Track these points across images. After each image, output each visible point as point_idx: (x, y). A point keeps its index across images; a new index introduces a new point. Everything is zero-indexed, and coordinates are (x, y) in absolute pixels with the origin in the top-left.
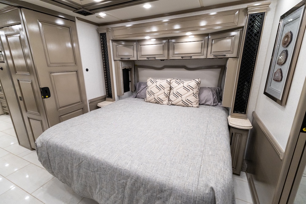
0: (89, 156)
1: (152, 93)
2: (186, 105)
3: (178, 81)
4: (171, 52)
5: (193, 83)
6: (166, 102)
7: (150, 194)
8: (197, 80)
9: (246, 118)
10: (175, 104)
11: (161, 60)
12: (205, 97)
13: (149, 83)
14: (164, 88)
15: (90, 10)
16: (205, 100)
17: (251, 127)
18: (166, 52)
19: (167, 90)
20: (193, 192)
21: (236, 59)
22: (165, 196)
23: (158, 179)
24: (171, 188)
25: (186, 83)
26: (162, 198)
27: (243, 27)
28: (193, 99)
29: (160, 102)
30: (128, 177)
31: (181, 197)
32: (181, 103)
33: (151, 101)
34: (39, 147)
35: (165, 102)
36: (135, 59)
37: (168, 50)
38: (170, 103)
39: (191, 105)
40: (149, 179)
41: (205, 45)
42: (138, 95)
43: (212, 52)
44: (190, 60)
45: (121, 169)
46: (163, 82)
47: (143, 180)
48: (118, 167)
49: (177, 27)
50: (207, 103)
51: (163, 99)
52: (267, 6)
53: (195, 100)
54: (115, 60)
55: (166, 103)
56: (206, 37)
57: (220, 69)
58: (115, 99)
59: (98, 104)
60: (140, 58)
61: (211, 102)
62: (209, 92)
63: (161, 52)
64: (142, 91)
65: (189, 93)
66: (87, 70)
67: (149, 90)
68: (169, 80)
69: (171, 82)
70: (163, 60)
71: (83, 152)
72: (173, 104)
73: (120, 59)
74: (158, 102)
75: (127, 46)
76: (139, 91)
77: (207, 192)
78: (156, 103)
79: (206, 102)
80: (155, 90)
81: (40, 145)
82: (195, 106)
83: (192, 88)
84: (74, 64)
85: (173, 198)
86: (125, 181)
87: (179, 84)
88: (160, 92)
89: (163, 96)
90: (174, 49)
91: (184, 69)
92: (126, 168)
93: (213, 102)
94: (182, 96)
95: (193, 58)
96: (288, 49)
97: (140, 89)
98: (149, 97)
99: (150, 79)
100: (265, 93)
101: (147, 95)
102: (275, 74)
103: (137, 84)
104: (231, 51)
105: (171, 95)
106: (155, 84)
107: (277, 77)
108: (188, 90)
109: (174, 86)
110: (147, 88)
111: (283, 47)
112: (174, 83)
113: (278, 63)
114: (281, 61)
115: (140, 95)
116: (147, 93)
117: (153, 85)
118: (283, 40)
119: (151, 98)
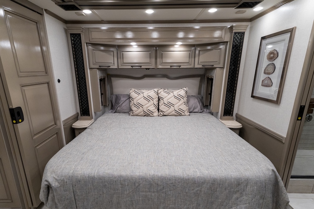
0: (149, 176)
1: (139, 105)
2: (179, 114)
3: (166, 90)
4: (158, 60)
5: (182, 92)
6: (156, 113)
7: (227, 191)
8: (185, 89)
9: (233, 119)
10: (167, 115)
11: (147, 69)
12: (192, 105)
13: (133, 95)
14: (152, 99)
15: (80, 5)
16: (193, 108)
17: (241, 126)
18: (153, 60)
19: (156, 101)
20: (263, 177)
21: (222, 69)
22: (242, 187)
23: (233, 176)
24: (246, 179)
25: (176, 93)
26: (239, 190)
27: (227, 42)
28: (184, 108)
29: (151, 114)
30: (203, 183)
31: (256, 183)
32: (174, 113)
33: (140, 114)
34: (58, 187)
36: (116, 67)
37: (156, 58)
38: (162, 114)
39: (184, 114)
40: (225, 178)
41: (192, 56)
42: (118, 109)
43: (199, 62)
44: (179, 69)
45: (193, 178)
46: (152, 93)
47: (220, 180)
48: (189, 177)
50: (196, 110)
51: (153, 111)
52: (246, 27)
53: (187, 109)
54: (90, 69)
55: (156, 115)
56: (193, 48)
57: (200, 78)
58: (92, 116)
59: (73, 125)
60: (122, 66)
61: (198, 109)
62: (195, 100)
63: (148, 60)
64: (124, 105)
65: (181, 102)
66: (59, 81)
67: (135, 101)
68: (156, 90)
69: (159, 92)
70: (149, 69)
71: (138, 174)
72: (166, 115)
73: (97, 67)
74: (147, 114)
75: (107, 52)
76: (120, 104)
77: (270, 174)
78: (145, 116)
79: (193, 110)
80: (142, 101)
81: (57, 184)
82: (187, 114)
83: (183, 97)
84: (44, 74)
85: (250, 186)
86: (199, 188)
87: (169, 93)
88: (150, 104)
89: (152, 107)
91: (166, 78)
92: (198, 176)
93: (200, 109)
94: (175, 106)
95: (182, 67)
96: (274, 62)
97: (120, 102)
98: (136, 110)
99: (133, 90)
100: (252, 96)
101: (134, 108)
102: (263, 81)
103: (113, 97)
104: (218, 62)
105: (162, 106)
106: (142, 95)
107: (268, 84)
108: (179, 100)
109: (163, 96)
110: (131, 100)
111: (270, 61)
112: (162, 93)
113: (265, 73)
114: (269, 72)
115: (121, 109)
116: (133, 106)
117: (140, 96)
118: (267, 56)
119: (139, 111)
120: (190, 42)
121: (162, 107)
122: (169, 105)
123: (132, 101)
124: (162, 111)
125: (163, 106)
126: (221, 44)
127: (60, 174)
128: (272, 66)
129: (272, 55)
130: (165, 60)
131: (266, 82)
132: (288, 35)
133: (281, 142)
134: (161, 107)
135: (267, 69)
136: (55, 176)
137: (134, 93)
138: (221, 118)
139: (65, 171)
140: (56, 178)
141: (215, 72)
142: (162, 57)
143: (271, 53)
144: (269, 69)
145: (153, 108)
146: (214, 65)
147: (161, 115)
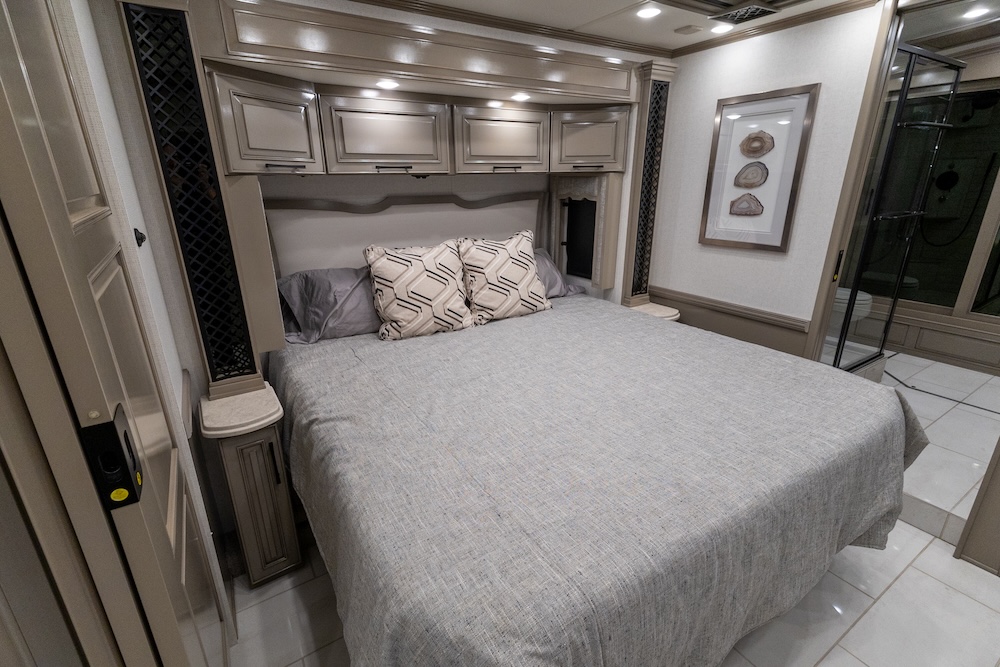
1: (415, 301)
4: (458, 146)
5: (524, 244)
9: (649, 301)
10: (502, 316)
11: (418, 176)
14: (452, 274)
17: (677, 313)
18: (445, 146)
21: (621, 175)
25: (511, 247)
27: (631, 104)
28: (539, 288)
29: (455, 323)
33: (423, 330)
35: (468, 320)
37: (452, 142)
38: (485, 315)
39: (542, 306)
41: (545, 136)
42: (331, 325)
43: (563, 156)
44: (515, 176)
46: (441, 254)
49: (478, 66)
51: (460, 311)
52: (673, 70)
53: (543, 290)
55: (470, 322)
57: (535, 203)
59: (207, 426)
63: (425, 147)
65: (531, 275)
66: (140, 238)
67: (400, 290)
68: (451, 243)
69: (462, 250)
70: (424, 176)
72: (499, 317)
73: (260, 167)
74: (445, 326)
75: (284, 107)
76: (335, 309)
78: (437, 332)
80: (426, 286)
82: (548, 304)
83: (530, 258)
87: (493, 252)
90: (469, 140)
91: (454, 206)
94: (518, 287)
95: (525, 169)
96: (762, 160)
97: (331, 299)
98: (410, 318)
99: (379, 249)
100: (704, 241)
101: (401, 314)
102: (733, 204)
103: (290, 286)
104: (612, 157)
105: (483, 292)
106: (417, 264)
107: (747, 209)
108: (525, 267)
109: (479, 260)
110: (377, 286)
111: (750, 157)
112: (475, 252)
113: (737, 184)
114: (752, 181)
115: (342, 323)
116: (394, 306)
117: (412, 272)
118: (742, 145)
119: (421, 318)
120: (552, 95)
121: (482, 296)
122: (504, 286)
123: (386, 290)
124: (484, 308)
125: (485, 292)
126: (615, 108)
127: (547, 627)
128: (760, 171)
129: (756, 144)
130: (478, 148)
131: (744, 205)
132: (804, 100)
133: (801, 332)
134: (479, 296)
135: (744, 176)
136: (529, 647)
137: (384, 260)
138: (625, 302)
139: (552, 606)
140: (541, 650)
141: (604, 184)
142: (468, 136)
143: (752, 139)
144: (750, 176)
145: (458, 304)
146: (605, 165)
147: (484, 322)
